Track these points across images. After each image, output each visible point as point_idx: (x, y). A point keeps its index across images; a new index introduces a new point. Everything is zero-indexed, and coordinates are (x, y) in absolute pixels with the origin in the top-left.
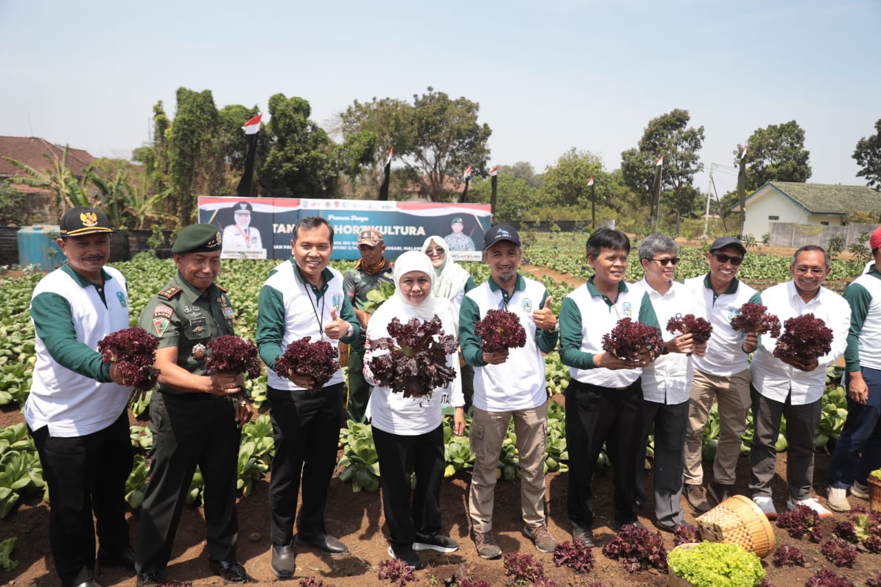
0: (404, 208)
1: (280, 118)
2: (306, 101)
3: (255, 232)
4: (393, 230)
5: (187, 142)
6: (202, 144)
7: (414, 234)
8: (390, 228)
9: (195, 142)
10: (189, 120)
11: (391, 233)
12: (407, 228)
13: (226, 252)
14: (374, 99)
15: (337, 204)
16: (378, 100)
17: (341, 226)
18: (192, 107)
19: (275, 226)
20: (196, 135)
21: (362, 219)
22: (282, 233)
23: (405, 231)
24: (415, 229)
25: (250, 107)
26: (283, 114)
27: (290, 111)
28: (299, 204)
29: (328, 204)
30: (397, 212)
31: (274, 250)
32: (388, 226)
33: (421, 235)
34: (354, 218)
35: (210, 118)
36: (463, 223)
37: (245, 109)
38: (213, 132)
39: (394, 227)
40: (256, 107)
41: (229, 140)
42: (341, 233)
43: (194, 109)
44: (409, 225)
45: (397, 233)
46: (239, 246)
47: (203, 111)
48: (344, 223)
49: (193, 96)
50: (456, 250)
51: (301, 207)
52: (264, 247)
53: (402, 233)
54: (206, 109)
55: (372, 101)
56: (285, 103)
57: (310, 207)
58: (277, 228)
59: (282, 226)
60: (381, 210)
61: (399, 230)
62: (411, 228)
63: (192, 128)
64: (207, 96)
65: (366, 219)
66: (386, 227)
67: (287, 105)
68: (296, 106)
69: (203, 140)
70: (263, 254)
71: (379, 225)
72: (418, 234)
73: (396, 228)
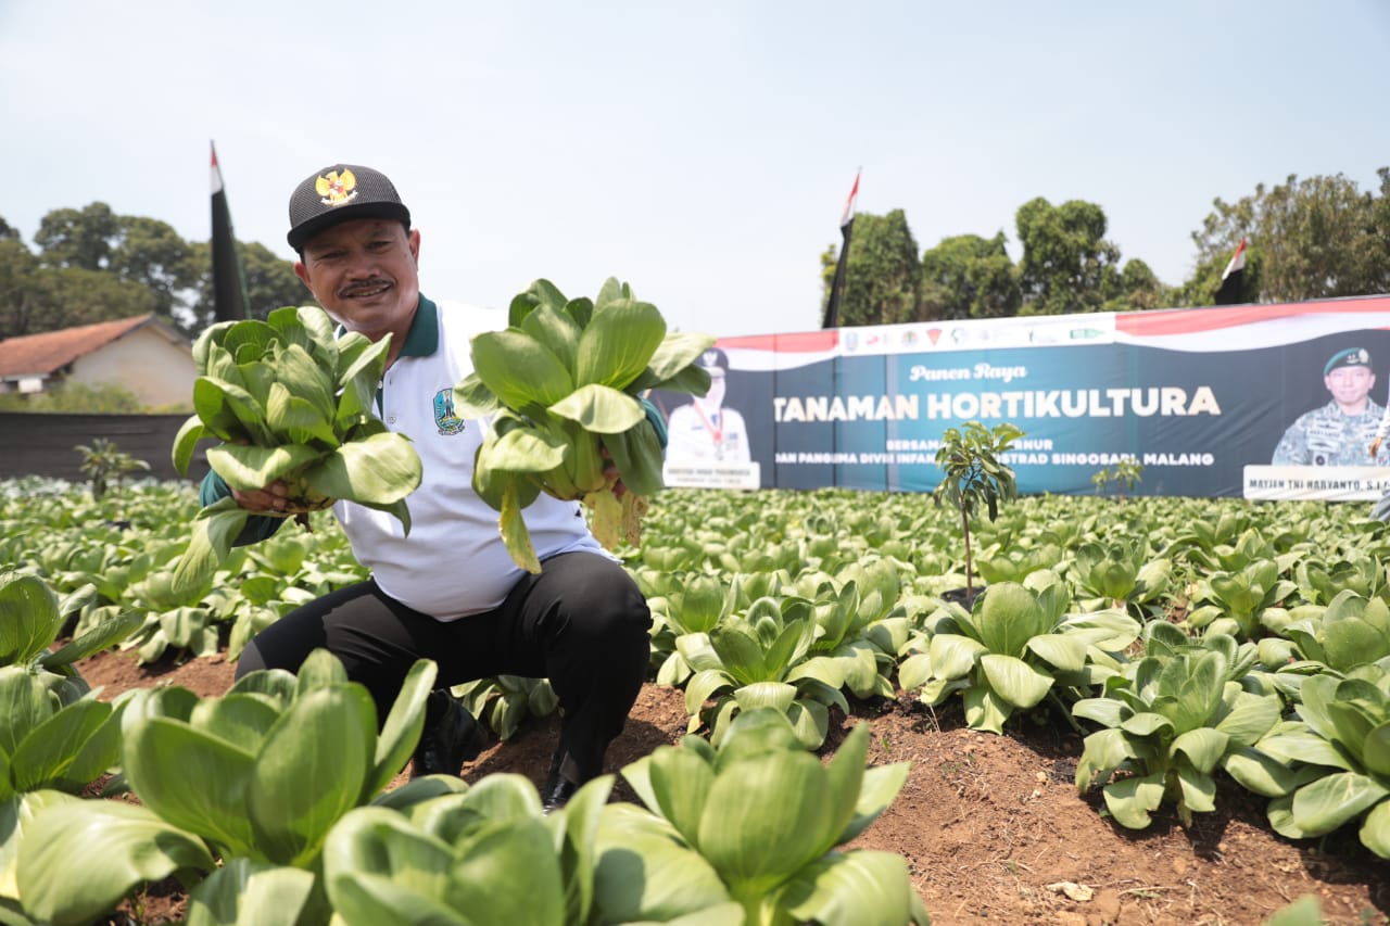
0: (1143, 330)
1: (1035, 242)
2: (1094, 206)
3: (734, 422)
4: (1106, 402)
5: (859, 303)
6: (885, 305)
7: (1180, 411)
8: (1095, 394)
9: (873, 302)
10: (863, 266)
11: (1098, 411)
12: (1153, 393)
13: (673, 471)
14: (1260, 188)
15: (934, 334)
16: (1269, 189)
17: (946, 397)
18: (868, 242)
19: (779, 402)
20: (875, 290)
21: (1008, 374)
22: (795, 421)
23: (1145, 402)
24: (1181, 395)
25: (989, 235)
26: (1042, 234)
27: (1056, 228)
28: (835, 342)
29: (910, 336)
30: (1116, 346)
31: (776, 465)
32: (1088, 388)
33: (1204, 415)
34: (983, 370)
35: (898, 257)
36: (1375, 366)
37: (979, 239)
38: (905, 282)
39: (1111, 393)
40: (1001, 234)
41: (944, 296)
42: (946, 415)
43: (872, 246)
44: (1160, 385)
45: (1119, 411)
46: (700, 454)
47: (887, 245)
48: (954, 388)
49: (871, 223)
50: (1345, 463)
51: (841, 350)
52: (753, 458)
53: (1138, 409)
54: (893, 243)
55: (1253, 193)
56: (1045, 214)
57: (863, 350)
58: (784, 409)
59: (795, 403)
60: (1065, 341)
61: (1127, 402)
62: (1167, 392)
63: (867, 279)
64: (898, 222)
65: (1021, 372)
66: (1082, 394)
67: (1051, 217)
68: (1071, 216)
69: (886, 298)
70: (752, 477)
71: (1061, 388)
72: (1194, 410)
73: (1118, 395)
